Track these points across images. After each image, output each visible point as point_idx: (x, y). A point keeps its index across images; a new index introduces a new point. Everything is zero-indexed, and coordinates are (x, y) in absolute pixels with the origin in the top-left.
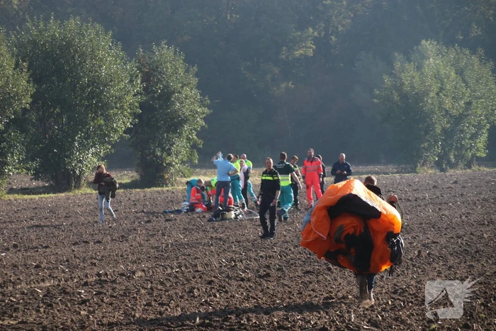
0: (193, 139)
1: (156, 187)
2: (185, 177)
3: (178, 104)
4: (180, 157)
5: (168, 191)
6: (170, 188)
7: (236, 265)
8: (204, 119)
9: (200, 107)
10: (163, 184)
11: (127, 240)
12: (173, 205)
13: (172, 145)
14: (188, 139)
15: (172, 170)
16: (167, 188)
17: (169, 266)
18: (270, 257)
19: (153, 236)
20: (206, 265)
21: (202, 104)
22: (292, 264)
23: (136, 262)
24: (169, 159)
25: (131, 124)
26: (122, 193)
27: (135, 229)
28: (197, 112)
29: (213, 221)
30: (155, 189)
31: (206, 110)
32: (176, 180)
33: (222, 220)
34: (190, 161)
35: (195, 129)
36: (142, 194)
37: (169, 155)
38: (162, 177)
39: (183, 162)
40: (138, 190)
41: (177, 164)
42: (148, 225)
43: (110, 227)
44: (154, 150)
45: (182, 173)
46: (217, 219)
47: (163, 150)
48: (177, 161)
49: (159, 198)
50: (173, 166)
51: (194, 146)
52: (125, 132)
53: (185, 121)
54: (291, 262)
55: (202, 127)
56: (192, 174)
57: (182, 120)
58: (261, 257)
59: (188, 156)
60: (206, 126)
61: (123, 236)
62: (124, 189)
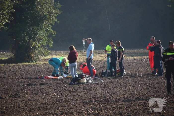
0: (50, 30)
1: (25, 62)
2: (44, 56)
3: (40, 7)
4: (41, 42)
5: (34, 65)
6: (35, 63)
7: (99, 113)
8: (57, 17)
9: (54, 9)
10: (30, 60)
11: (19, 97)
12: (40, 74)
13: (36, 34)
14: (47, 30)
15: (36, 51)
16: (33, 63)
17: (55, 113)
18: (120, 108)
19: (36, 94)
20: (79, 112)
21: (55, 7)
22: (136, 113)
23: (31, 111)
24: (34, 44)
25: (9, 20)
26: (3, 66)
27: (22, 90)
28: (52, 13)
29: (72, 84)
30: (25, 64)
31: (58, 11)
32: (38, 58)
33: (78, 84)
34: (48, 45)
35: (51, 24)
36: (17, 67)
37: (34, 41)
38: (29, 56)
39: (43, 46)
40: (13, 64)
41: (39, 47)
42: (29, 87)
43: (4, 88)
44: (24, 38)
45: (42, 53)
46: (75, 83)
47: (30, 37)
48: (39, 45)
49: (30, 70)
50: (37, 49)
51: (50, 36)
52: (4, 25)
53: (44, 18)
54: (135, 111)
55: (56, 23)
56: (49, 54)
57: (42, 17)
58: (114, 107)
59: (46, 42)
60: (59, 22)
61: (16, 94)
62: (4, 64)
